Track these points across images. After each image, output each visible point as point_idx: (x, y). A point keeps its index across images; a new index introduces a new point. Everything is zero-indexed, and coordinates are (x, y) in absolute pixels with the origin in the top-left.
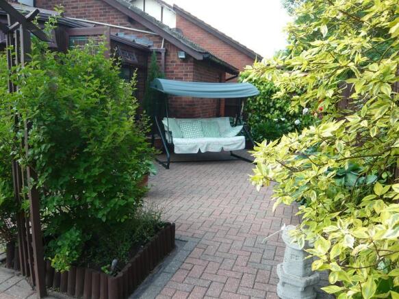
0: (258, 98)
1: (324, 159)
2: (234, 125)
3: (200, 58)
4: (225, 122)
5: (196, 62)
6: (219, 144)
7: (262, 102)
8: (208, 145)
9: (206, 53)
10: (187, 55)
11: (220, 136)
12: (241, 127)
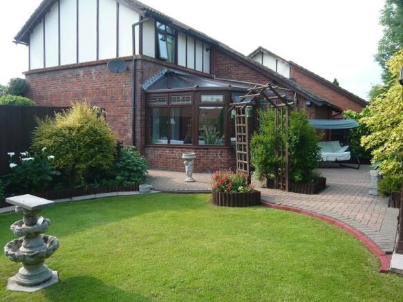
0: (358, 129)
1: (390, 145)
2: (342, 146)
3: (320, 104)
4: (336, 144)
5: (317, 107)
6: (334, 156)
7: (360, 132)
8: (328, 156)
9: (325, 102)
10: (311, 103)
11: (334, 152)
12: (348, 147)
